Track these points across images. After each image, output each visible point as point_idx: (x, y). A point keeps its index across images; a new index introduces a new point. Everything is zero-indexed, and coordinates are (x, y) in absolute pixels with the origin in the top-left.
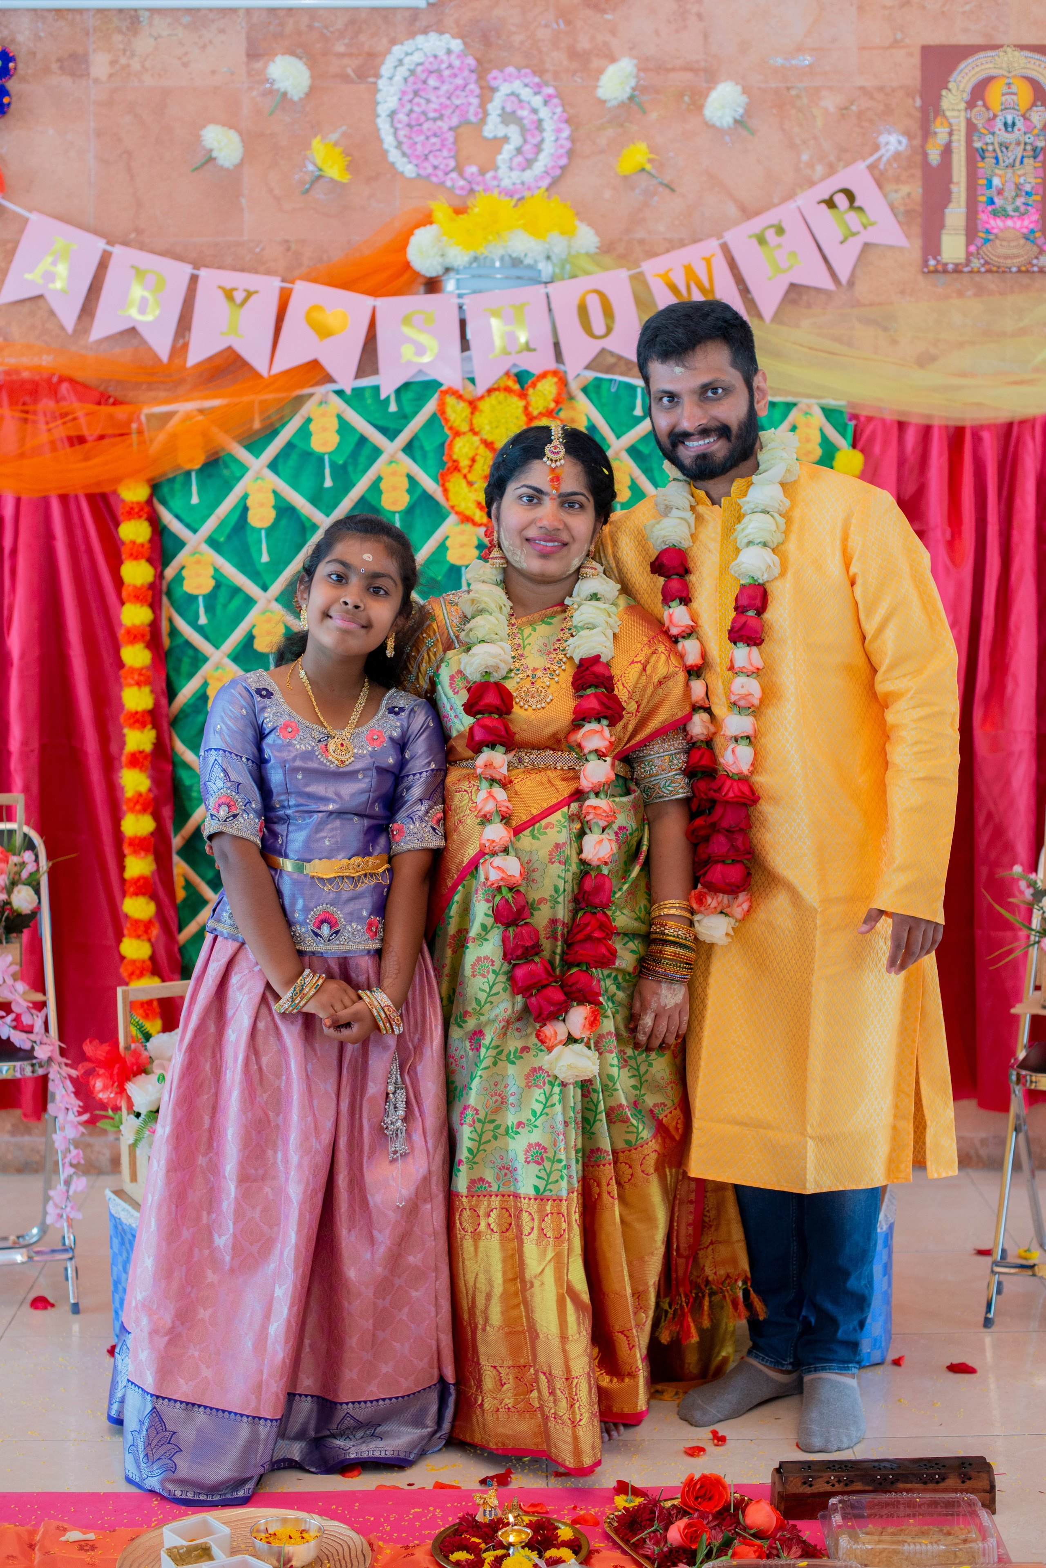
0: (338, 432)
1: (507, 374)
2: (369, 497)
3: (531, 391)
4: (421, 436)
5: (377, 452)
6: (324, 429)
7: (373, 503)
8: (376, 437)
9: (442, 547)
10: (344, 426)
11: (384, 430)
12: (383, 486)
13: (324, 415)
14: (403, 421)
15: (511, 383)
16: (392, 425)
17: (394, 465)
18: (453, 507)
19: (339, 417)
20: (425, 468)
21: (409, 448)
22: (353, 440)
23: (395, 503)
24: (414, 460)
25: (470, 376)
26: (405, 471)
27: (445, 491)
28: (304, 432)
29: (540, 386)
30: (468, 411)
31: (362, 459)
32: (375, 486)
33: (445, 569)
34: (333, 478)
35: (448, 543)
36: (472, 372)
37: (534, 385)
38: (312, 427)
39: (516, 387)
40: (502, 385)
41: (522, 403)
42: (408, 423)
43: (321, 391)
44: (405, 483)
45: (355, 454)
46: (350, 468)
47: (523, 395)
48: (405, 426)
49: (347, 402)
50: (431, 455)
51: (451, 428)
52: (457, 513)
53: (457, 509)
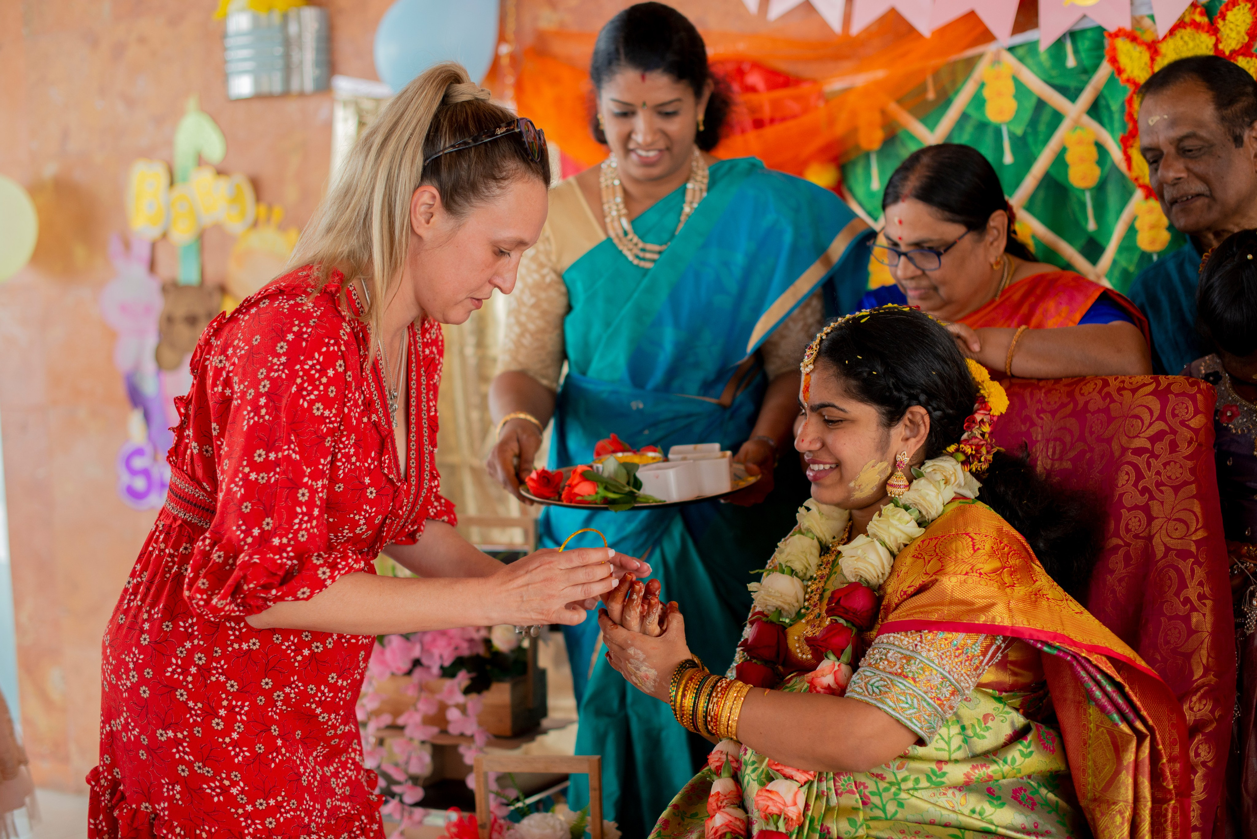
0: (1016, 97)
1: (1194, 5)
2: (1053, 173)
3: (1220, 24)
4: (1106, 93)
5: (1057, 117)
6: (999, 94)
7: (1060, 179)
8: (1057, 100)
9: (1131, 231)
10: (1021, 90)
11: (1063, 90)
12: (1069, 157)
13: (998, 77)
14: (1084, 77)
15: (1198, 18)
16: (1072, 84)
17: (1078, 131)
18: (1136, 179)
19: (1016, 80)
20: (1112, 131)
21: (1095, 110)
22: (1030, 104)
23: (1084, 178)
24: (1101, 123)
25: (1149, 13)
26: (1092, 138)
27: (1128, 159)
28: (978, 101)
29: (1230, 15)
30: (1146, 56)
31: (1042, 128)
32: (1060, 160)
33: (1136, 257)
34: (1014, 152)
35: (1138, 225)
36: (1151, 8)
37: (1223, 17)
38: (986, 93)
39: (1204, 20)
40: (1187, 20)
41: (1214, 39)
42: (1090, 78)
43: (990, 49)
44: (1094, 152)
45: (1033, 122)
46: (1030, 139)
47: (1213, 29)
48: (1086, 83)
49: (1021, 60)
50: (1117, 117)
51: (1128, 80)
52: (1141, 186)
53: (1141, 181)
